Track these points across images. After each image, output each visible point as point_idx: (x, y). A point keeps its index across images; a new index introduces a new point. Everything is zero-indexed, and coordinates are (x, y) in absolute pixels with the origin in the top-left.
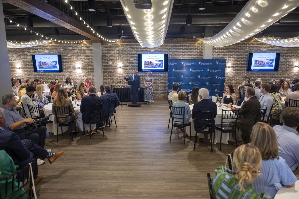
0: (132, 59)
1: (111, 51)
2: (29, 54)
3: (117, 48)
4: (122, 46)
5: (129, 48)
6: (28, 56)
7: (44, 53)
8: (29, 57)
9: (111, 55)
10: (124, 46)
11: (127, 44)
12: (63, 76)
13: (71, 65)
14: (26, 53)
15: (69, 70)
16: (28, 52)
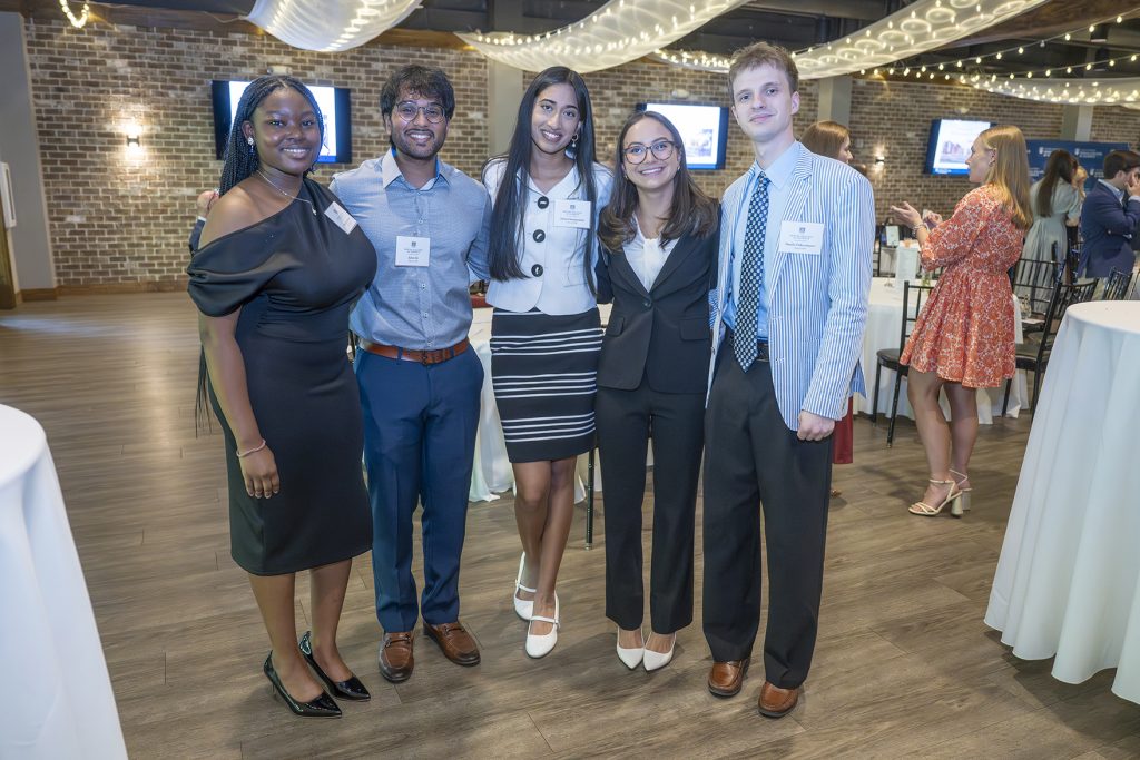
0: (910, 135)
1: (861, 103)
2: (619, 100)
3: (878, 94)
4: (891, 90)
5: (906, 98)
6: (612, 105)
7: (669, 99)
8: (617, 111)
9: (862, 118)
10: (895, 90)
11: (905, 86)
12: (719, 184)
13: (748, 148)
14: (608, 93)
15: (739, 164)
16: (615, 92)
